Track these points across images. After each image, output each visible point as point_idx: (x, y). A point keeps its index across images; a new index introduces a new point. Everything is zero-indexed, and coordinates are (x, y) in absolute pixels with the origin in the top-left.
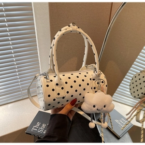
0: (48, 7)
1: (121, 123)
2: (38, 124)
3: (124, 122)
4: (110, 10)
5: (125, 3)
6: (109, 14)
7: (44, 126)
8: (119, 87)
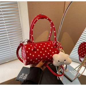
0: (27, 6)
1: (73, 72)
2: (23, 74)
3: (75, 72)
4: (64, 6)
5: (72, 2)
6: (64, 9)
7: (26, 75)
8: (72, 52)
